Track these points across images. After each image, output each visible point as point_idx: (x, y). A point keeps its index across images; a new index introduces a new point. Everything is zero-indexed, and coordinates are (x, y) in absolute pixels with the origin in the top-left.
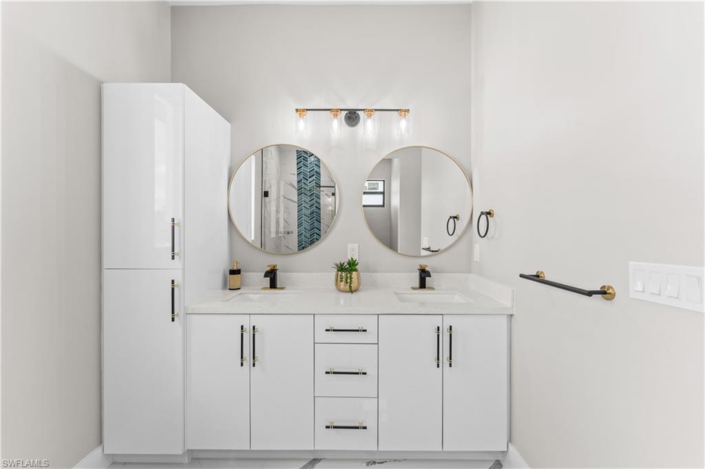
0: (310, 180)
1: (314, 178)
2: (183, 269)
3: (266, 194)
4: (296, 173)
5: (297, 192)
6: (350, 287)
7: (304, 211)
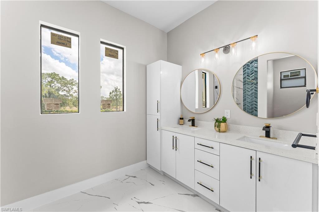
0: (252, 75)
1: (253, 74)
2: (161, 116)
3: (216, 87)
4: (243, 74)
5: (242, 84)
6: (219, 129)
7: (247, 93)
